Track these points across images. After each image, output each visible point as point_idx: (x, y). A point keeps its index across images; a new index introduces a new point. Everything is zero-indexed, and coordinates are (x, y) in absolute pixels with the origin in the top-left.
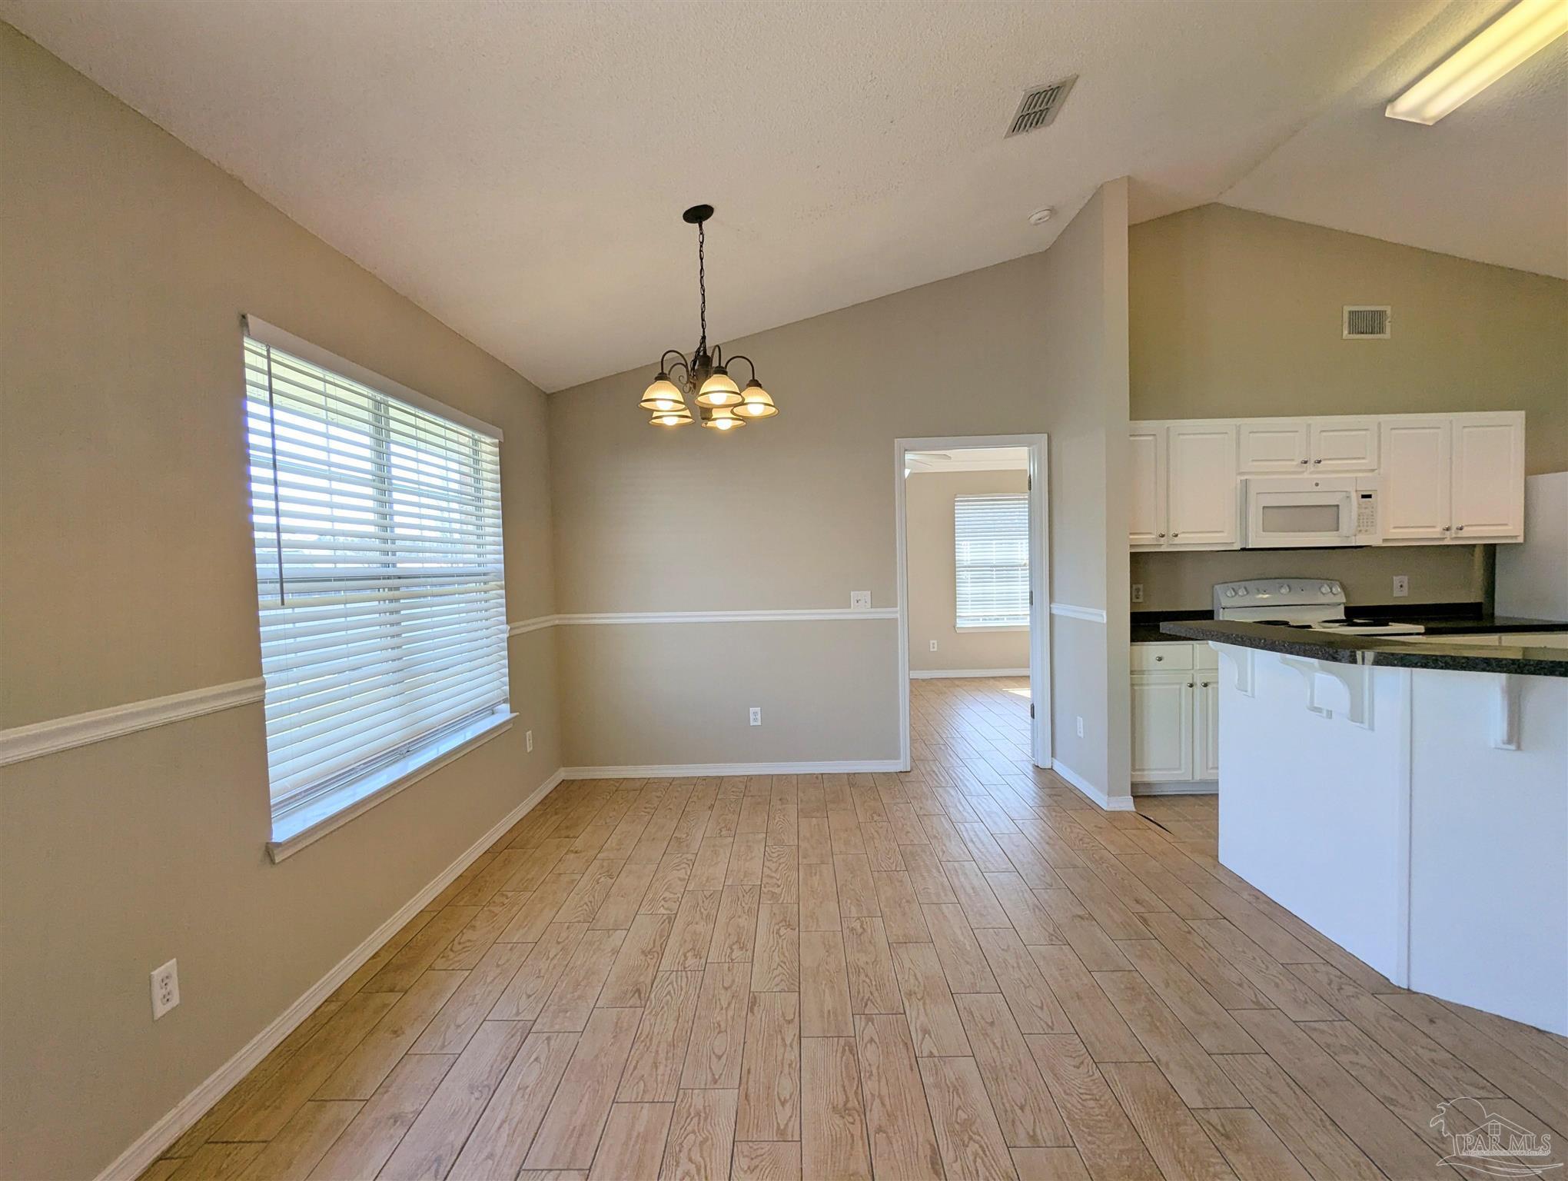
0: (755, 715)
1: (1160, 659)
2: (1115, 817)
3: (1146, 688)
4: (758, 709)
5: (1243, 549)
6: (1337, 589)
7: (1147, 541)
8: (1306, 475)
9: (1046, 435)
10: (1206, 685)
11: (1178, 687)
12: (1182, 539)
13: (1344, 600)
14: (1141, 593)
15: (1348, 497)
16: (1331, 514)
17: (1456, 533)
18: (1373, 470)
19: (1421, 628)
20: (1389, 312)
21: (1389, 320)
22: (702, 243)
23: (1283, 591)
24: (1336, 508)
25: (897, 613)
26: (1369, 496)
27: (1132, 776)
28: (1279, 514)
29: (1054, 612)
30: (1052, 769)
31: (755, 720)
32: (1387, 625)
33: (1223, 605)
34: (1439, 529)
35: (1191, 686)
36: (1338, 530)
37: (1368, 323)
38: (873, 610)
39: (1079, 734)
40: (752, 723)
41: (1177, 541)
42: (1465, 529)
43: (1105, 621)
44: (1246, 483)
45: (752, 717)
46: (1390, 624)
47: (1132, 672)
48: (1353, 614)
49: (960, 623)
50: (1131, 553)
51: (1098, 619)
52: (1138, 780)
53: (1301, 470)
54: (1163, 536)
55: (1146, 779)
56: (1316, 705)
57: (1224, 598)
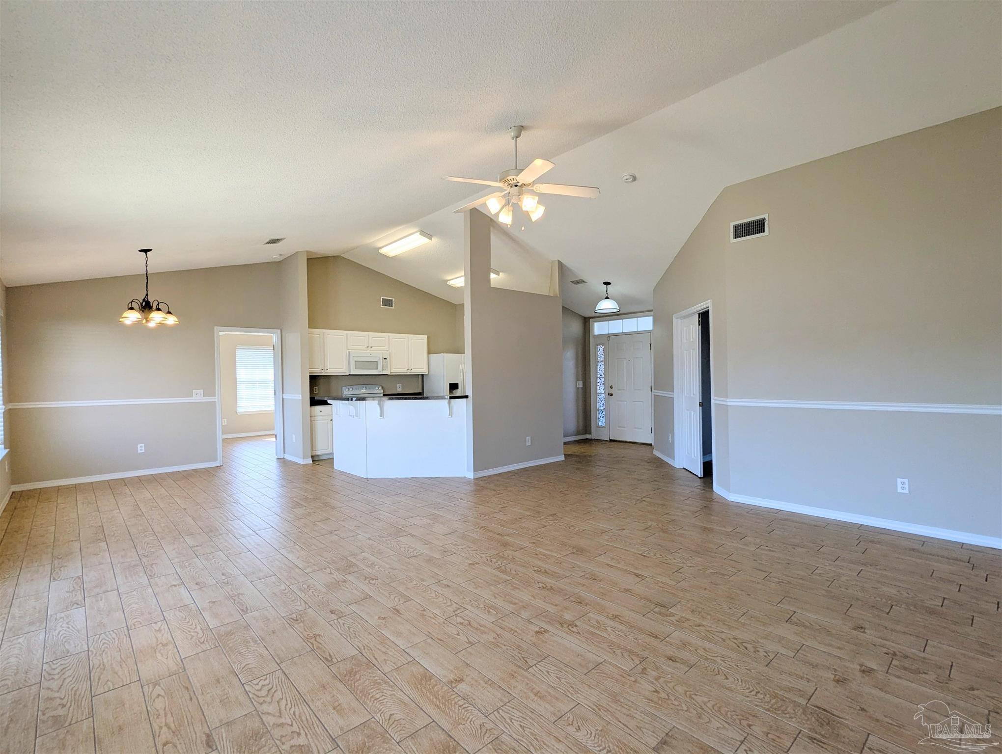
0: (141, 449)
1: (321, 412)
2: (305, 466)
3: (316, 422)
4: (143, 445)
5: (349, 375)
6: (380, 388)
7: (317, 371)
8: (368, 351)
9: (280, 330)
11: (327, 421)
12: (329, 371)
14: (317, 390)
15: (380, 359)
16: (374, 364)
17: (410, 371)
18: (387, 351)
20: (394, 300)
21: (394, 303)
22: (147, 261)
23: (364, 389)
24: (376, 362)
25: (216, 399)
26: (386, 359)
27: (311, 453)
28: (359, 364)
29: (284, 397)
30: (284, 458)
31: (141, 450)
34: (406, 370)
35: (331, 420)
36: (377, 369)
37: (388, 303)
38: (204, 398)
39: (293, 444)
40: (139, 451)
41: (327, 371)
42: (413, 370)
43: (301, 398)
44: (349, 353)
45: (139, 449)
47: (311, 417)
49: (239, 410)
50: (310, 376)
51: (299, 398)
52: (314, 454)
53: (366, 349)
54: (322, 370)
55: (317, 454)
57: (344, 391)
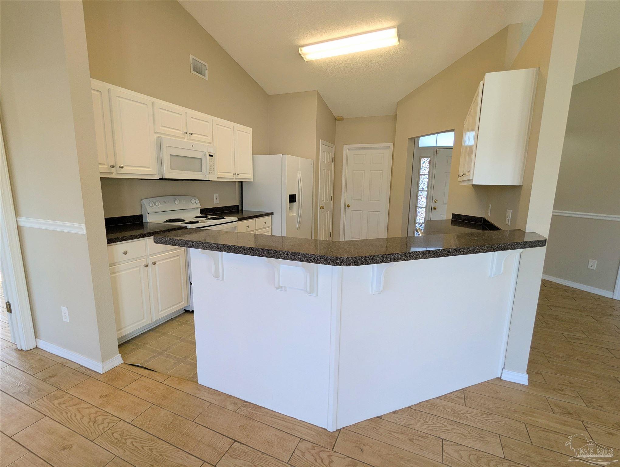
1: (126, 253)
5: (160, 179)
6: (197, 201)
7: (103, 169)
8: (185, 140)
10: (155, 264)
11: (138, 268)
12: (126, 170)
13: (199, 206)
15: (205, 155)
16: (198, 163)
17: (237, 176)
18: (211, 143)
19: (236, 219)
20: (207, 67)
21: (207, 71)
23: (176, 202)
24: (199, 160)
26: (212, 156)
29: (21, 224)
30: (37, 349)
32: (223, 218)
33: (149, 211)
34: (232, 174)
35: (147, 266)
36: (202, 172)
37: (200, 69)
39: (64, 320)
41: (122, 171)
42: (240, 175)
43: (84, 231)
44: (159, 140)
46: (225, 217)
47: (111, 267)
48: (205, 212)
51: (78, 231)
53: (183, 136)
54: (113, 167)
56: (280, 285)
57: (148, 207)
